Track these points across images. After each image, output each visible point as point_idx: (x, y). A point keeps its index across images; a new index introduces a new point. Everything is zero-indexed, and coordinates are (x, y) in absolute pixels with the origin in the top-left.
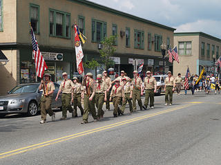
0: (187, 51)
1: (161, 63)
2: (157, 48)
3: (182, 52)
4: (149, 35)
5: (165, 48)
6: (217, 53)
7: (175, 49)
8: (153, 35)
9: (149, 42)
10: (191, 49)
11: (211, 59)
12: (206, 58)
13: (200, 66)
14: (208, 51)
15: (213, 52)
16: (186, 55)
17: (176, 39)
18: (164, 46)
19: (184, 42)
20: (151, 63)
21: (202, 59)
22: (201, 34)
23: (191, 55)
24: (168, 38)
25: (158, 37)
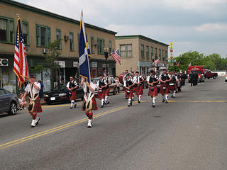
1: (104, 66)
2: (100, 52)
3: (123, 54)
4: (92, 39)
5: (108, 51)
6: (156, 54)
8: (95, 39)
9: (92, 46)
10: (131, 51)
11: (150, 60)
12: (146, 60)
13: (140, 67)
14: (148, 53)
15: (152, 54)
16: (127, 57)
17: (118, 42)
18: (106, 49)
19: (125, 45)
20: (95, 65)
21: (142, 61)
22: (141, 37)
23: (132, 57)
24: (110, 42)
25: (101, 41)
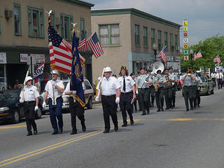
0: (113, 39)
2: (66, 36)
3: (104, 41)
4: (52, 15)
6: (160, 40)
8: (58, 16)
10: (118, 36)
11: (150, 50)
12: (142, 49)
13: (134, 62)
14: (146, 38)
15: (153, 40)
16: (111, 46)
17: (95, 21)
19: (107, 25)
21: (136, 52)
22: (134, 12)
23: (119, 46)
24: (82, 20)
25: (67, 18)
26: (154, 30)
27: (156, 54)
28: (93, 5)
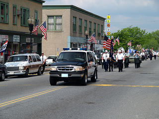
0: (57, 26)
1: (28, 40)
2: (24, 23)
3: (51, 27)
4: (14, 7)
5: (33, 23)
6: (90, 29)
7: (44, 25)
8: (19, 8)
9: (14, 16)
10: (60, 24)
11: (83, 35)
12: (78, 34)
13: (71, 43)
14: (80, 27)
15: (86, 28)
16: (56, 31)
17: (45, 13)
18: (31, 20)
19: (53, 16)
20: (16, 39)
21: (73, 36)
22: (73, 8)
23: (61, 31)
24: (36, 12)
25: (25, 10)
26: (87, 21)
27: (87, 38)
28: (44, 2)
